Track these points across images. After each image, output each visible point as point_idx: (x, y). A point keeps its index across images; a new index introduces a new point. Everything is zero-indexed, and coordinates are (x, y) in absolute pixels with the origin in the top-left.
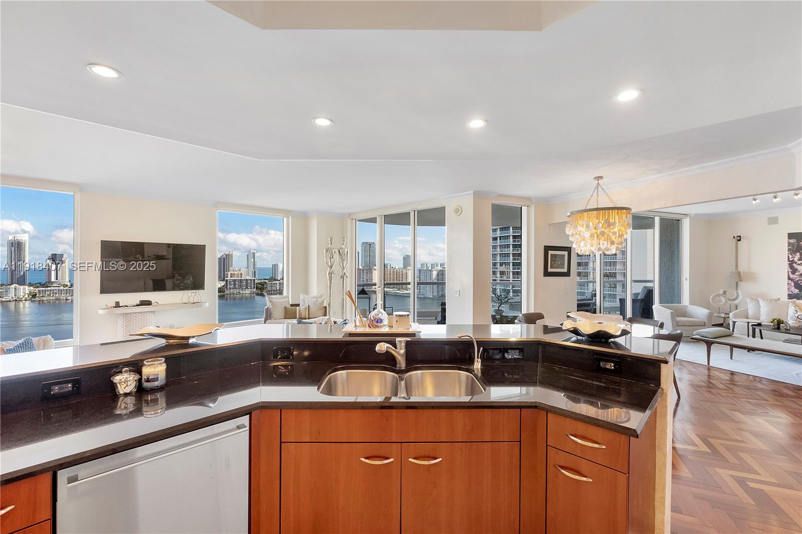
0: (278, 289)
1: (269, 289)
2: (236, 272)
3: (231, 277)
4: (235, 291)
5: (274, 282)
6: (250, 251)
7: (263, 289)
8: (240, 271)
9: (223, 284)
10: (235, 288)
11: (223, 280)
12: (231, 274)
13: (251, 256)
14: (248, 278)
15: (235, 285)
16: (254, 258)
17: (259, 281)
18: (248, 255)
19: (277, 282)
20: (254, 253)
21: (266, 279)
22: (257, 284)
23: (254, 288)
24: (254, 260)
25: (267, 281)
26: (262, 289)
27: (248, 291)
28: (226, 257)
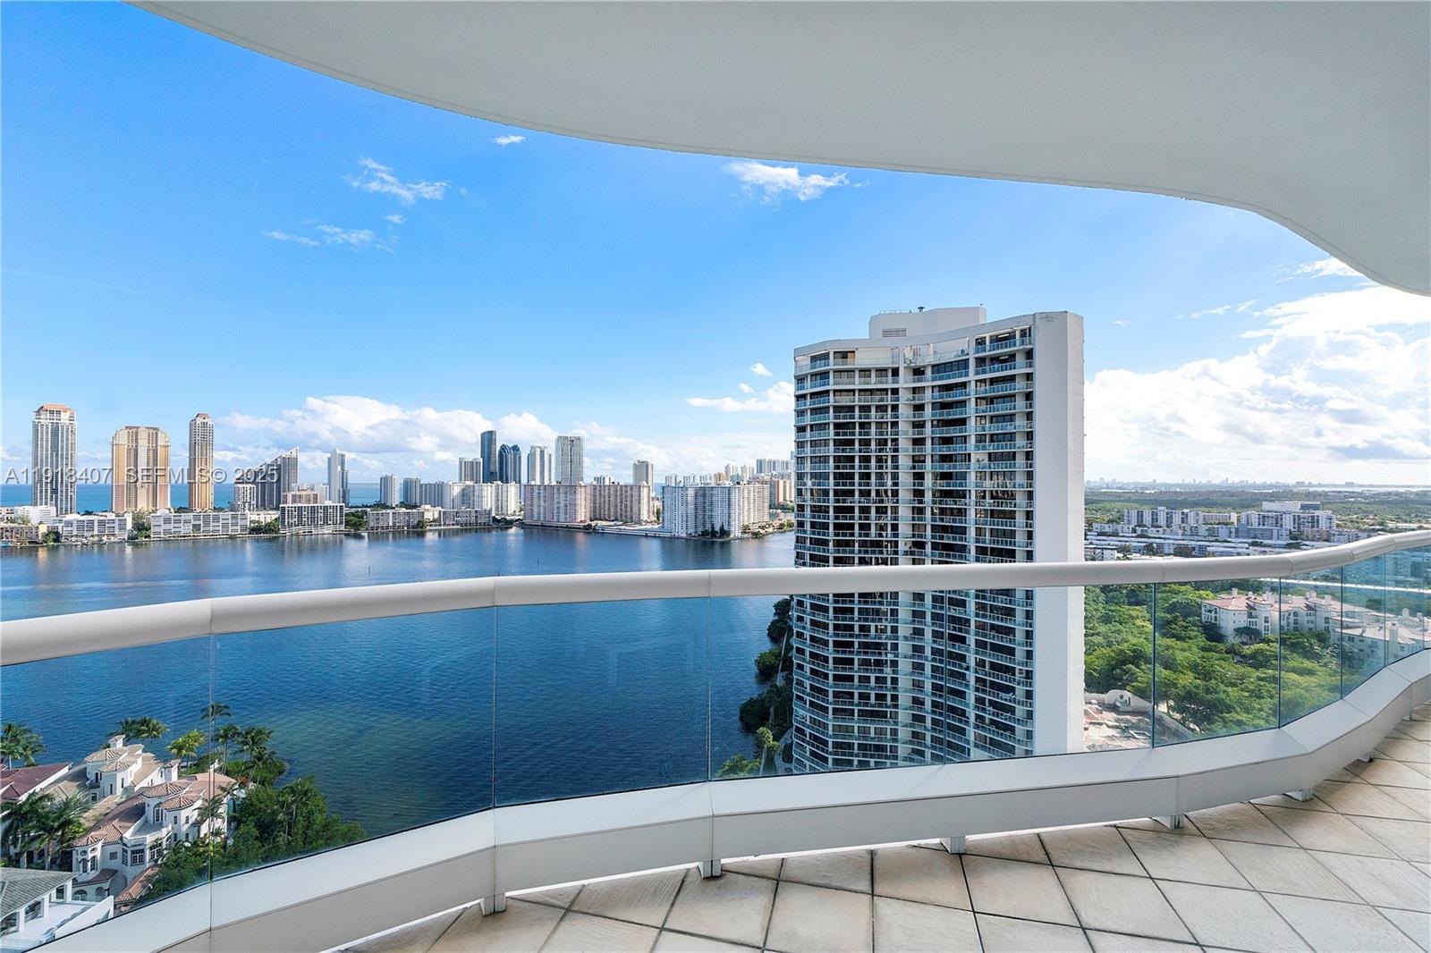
0: (391, 524)
1: (372, 524)
2: (304, 493)
3: (294, 501)
4: (301, 530)
5: (384, 511)
6: (334, 450)
7: (360, 525)
8: (312, 489)
9: (277, 516)
10: (300, 523)
11: (277, 508)
12: (294, 496)
13: (338, 460)
14: (328, 503)
15: (300, 516)
16: (343, 465)
17: (353, 510)
18: (329, 459)
19: (388, 511)
20: (343, 456)
21: (367, 506)
22: (346, 515)
23: (341, 523)
24: (343, 469)
25: (369, 509)
26: (357, 526)
27: (328, 530)
28: (284, 463)
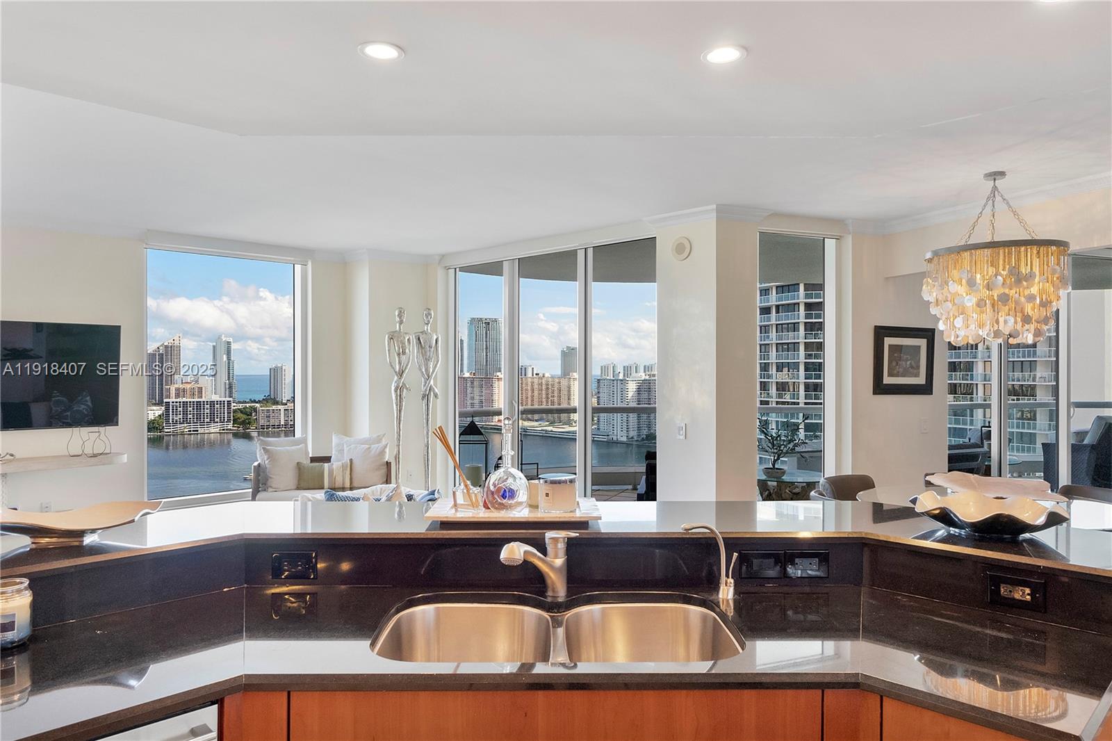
0: (282, 423)
1: (262, 422)
2: (188, 386)
3: (177, 396)
4: (184, 427)
5: (274, 407)
6: (219, 337)
7: (249, 423)
8: (197, 382)
9: (160, 412)
10: (185, 421)
11: (160, 403)
12: (177, 390)
13: (222, 349)
14: (215, 398)
15: (185, 413)
16: (229, 353)
17: (241, 406)
18: (214, 347)
19: (280, 407)
20: (229, 343)
21: (255, 402)
22: (235, 411)
23: (229, 421)
24: (229, 359)
25: (258, 405)
26: (246, 423)
27: (215, 428)
28: (166, 352)
